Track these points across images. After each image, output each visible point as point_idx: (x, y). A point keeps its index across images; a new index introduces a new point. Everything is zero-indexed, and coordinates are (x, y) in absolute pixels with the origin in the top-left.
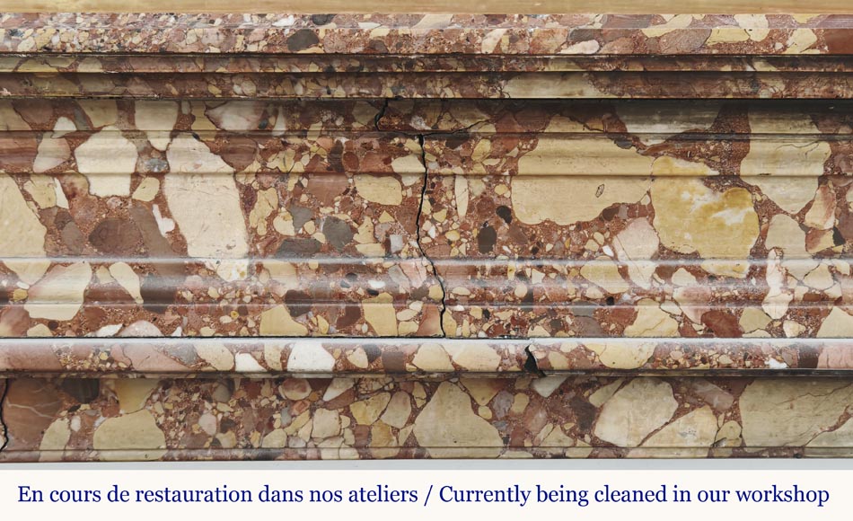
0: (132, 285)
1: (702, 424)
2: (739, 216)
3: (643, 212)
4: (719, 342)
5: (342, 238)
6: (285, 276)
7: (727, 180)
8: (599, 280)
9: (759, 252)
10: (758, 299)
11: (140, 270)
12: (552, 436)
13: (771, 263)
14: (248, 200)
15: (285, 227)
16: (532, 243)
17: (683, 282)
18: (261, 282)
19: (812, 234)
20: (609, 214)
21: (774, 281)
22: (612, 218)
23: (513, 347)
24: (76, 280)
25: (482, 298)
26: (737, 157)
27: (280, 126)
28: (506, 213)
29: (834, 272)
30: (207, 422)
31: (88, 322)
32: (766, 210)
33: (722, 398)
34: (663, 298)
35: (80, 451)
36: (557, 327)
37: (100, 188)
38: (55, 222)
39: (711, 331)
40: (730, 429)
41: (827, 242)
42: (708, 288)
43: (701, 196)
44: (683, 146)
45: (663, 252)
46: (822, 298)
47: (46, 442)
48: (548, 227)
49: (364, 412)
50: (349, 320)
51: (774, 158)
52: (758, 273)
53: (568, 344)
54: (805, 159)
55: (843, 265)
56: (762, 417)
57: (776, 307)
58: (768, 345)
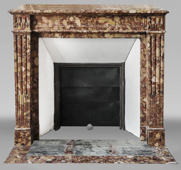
0: (73, 27)
1: (112, 36)
2: (114, 22)
4: (113, 31)
5: (87, 24)
6: (83, 26)
7: (113, 20)
8: (104, 26)
9: (115, 25)
10: (115, 28)
11: (73, 26)
12: (101, 37)
13: (116, 25)
14: (81, 21)
15: (83, 23)
16: (100, 24)
17: (110, 27)
18: (82, 26)
19: (119, 23)
20: (105, 22)
21: (116, 26)
23: (99, 31)
24: (69, 26)
25: (96, 28)
26: (114, 19)
27: (83, 17)
28: (98, 22)
29: (120, 26)
30: (78, 36)
31: (70, 29)
32: (116, 22)
33: (113, 34)
34: (109, 28)
35: (69, 37)
36: (102, 30)
37: (71, 20)
38: (68, 22)
39: (112, 30)
40: (114, 36)
41: (120, 24)
42: (112, 27)
43: (111, 21)
44: (110, 18)
45: (109, 25)
46: (120, 28)
47: (66, 37)
48: (101, 23)
49: (88, 35)
50: (87, 29)
51: (116, 19)
52: (115, 26)
54: (118, 19)
55: (121, 26)
56: (116, 36)
57: (116, 28)
58: (115, 31)
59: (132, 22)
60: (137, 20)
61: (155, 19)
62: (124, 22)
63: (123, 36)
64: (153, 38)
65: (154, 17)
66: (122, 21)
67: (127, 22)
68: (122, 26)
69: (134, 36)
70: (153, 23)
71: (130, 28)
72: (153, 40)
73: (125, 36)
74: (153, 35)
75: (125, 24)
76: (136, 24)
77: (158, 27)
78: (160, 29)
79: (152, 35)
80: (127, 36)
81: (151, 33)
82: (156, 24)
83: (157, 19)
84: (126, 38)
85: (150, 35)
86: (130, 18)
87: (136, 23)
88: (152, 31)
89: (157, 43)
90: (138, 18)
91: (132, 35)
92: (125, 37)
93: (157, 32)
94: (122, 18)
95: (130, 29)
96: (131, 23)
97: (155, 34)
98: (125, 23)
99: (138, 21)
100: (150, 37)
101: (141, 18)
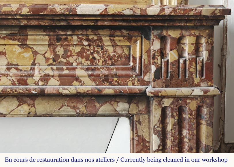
1: (25, 108)
2: (28, 55)
3: (3, 53)
7: (24, 46)
9: (34, 64)
10: (32, 76)
13: (36, 67)
17: (13, 71)
19: (47, 59)
21: (37, 71)
26: (26, 40)
29: (52, 69)
32: (35, 53)
33: (30, 102)
34: (7, 75)
39: (20, 84)
40: (33, 110)
41: (51, 61)
42: (19, 73)
43: (18, 50)
44: (11, 37)
45: (9, 64)
46: (49, 76)
51: (35, 40)
52: (33, 69)
54: (43, 40)
55: (55, 67)
56: (41, 106)
57: (37, 78)
58: (33, 87)
59: (96, 55)
60: (114, 45)
61: (179, 41)
62: (66, 55)
63: (67, 110)
64: (173, 116)
65: (174, 34)
66: (60, 51)
67: (79, 54)
68: (58, 69)
69: (105, 108)
70: (171, 56)
71: (90, 76)
72: (170, 122)
73: (74, 108)
74: (173, 103)
75: (69, 63)
76: (112, 60)
77: (191, 73)
78: (197, 80)
79: (167, 102)
80: (81, 108)
81: (163, 97)
82: (181, 61)
83: (188, 42)
84: (78, 115)
85: (160, 104)
86: (88, 40)
87: (110, 58)
88: (167, 86)
89: (185, 132)
90: (116, 38)
91: (98, 105)
92: (73, 112)
93: (185, 91)
94: (59, 39)
95: (86, 80)
96: (94, 58)
97: (177, 98)
98: (71, 60)
99: (119, 51)
100: (159, 112)
101: (129, 39)
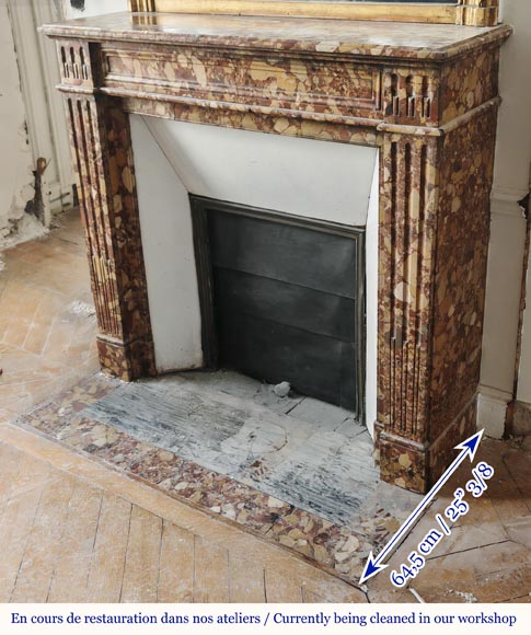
0: (188, 87)
2: (292, 82)
3: (274, 79)
4: (287, 110)
5: (222, 80)
6: (212, 87)
7: (289, 73)
8: (265, 94)
9: (296, 90)
10: (294, 101)
11: (189, 83)
13: (298, 93)
14: (206, 71)
15: (212, 76)
16: (255, 84)
17: (281, 96)
18: (208, 88)
19: (307, 87)
20: (268, 79)
21: (298, 97)
22: (269, 80)
23: (247, 107)
24: (178, 85)
25: (245, 96)
26: (289, 68)
28: (250, 77)
29: (310, 97)
31: (181, 93)
32: (298, 81)
33: (297, 124)
34: (276, 99)
35: (187, 119)
36: (258, 104)
38: (176, 72)
39: (285, 107)
41: (309, 89)
42: (285, 98)
43: (284, 76)
44: (278, 65)
45: (278, 89)
46: (306, 102)
48: (258, 81)
49: (233, 118)
50: (222, 98)
51: (296, 69)
52: (295, 95)
53: (257, 107)
54: (303, 70)
55: (312, 95)
56: (306, 129)
57: (298, 104)
58: (294, 112)
59: (344, 87)
60: (359, 79)
61: (408, 79)
62: (321, 86)
63: (325, 134)
64: (401, 152)
65: (403, 73)
66: (316, 80)
67: (331, 84)
68: (314, 97)
69: (356, 137)
70: (401, 94)
71: (338, 106)
72: (400, 157)
74: (401, 139)
75: (322, 92)
76: (357, 93)
77: (418, 113)
78: (423, 120)
79: (396, 138)
80: (337, 134)
81: (393, 133)
82: (410, 100)
83: (417, 81)
85: (390, 139)
86: (337, 72)
87: (356, 90)
88: (397, 123)
89: (412, 169)
90: (359, 72)
91: (350, 133)
92: (329, 137)
93: (409, 129)
94: (314, 70)
95: (335, 109)
96: (343, 89)
97: (405, 136)
98: (325, 89)
99: (364, 85)
100: (390, 146)
101: (370, 74)
